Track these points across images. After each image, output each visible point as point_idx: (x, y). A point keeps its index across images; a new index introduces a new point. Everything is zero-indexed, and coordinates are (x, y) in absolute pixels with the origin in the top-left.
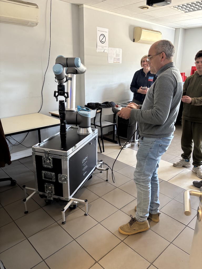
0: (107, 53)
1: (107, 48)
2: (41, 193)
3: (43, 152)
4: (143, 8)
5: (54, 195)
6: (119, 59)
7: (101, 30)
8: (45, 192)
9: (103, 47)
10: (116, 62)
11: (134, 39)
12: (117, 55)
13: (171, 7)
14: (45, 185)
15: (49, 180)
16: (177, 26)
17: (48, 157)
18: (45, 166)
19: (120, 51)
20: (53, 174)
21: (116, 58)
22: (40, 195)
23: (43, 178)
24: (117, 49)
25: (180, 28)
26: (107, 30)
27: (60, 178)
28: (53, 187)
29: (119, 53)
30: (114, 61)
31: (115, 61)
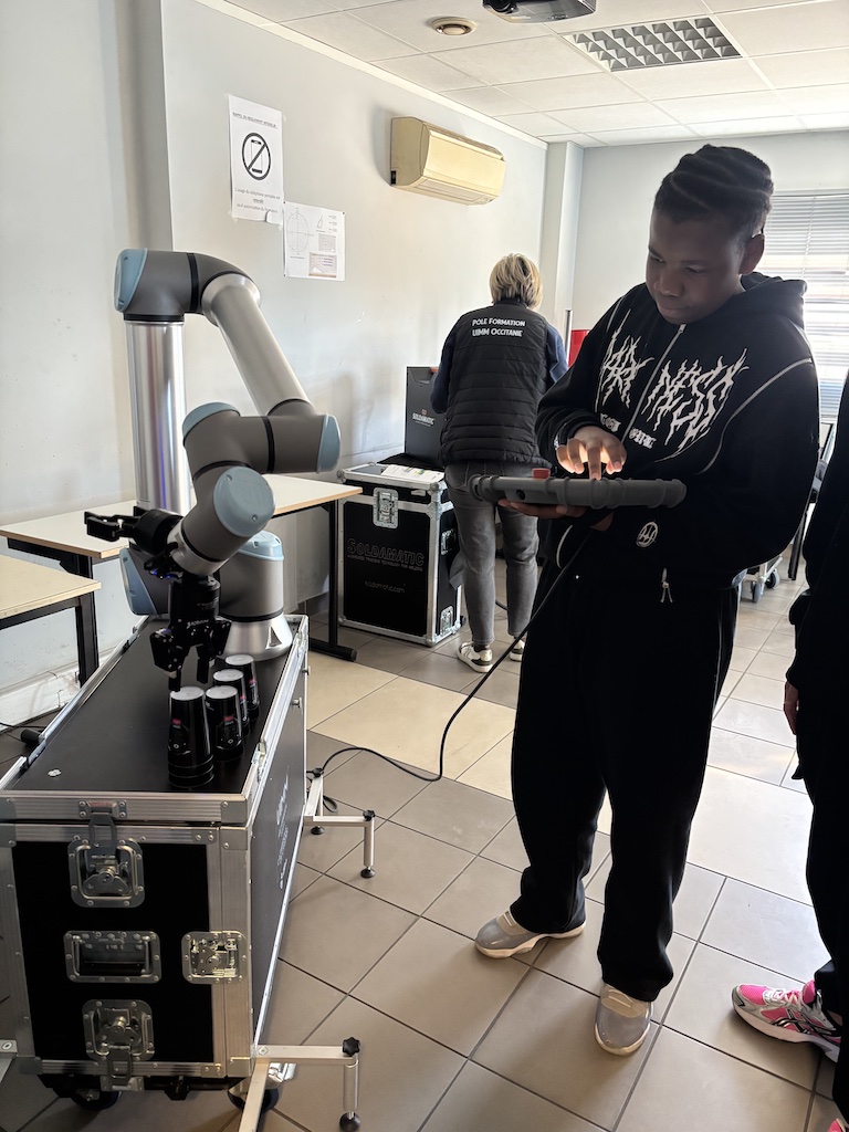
0: (280, 228)
1: (278, 204)
2: (55, 1065)
3: (76, 817)
4: (446, 26)
5: (154, 1058)
6: (330, 261)
7: (245, 115)
8: (87, 1058)
9: (259, 198)
10: (319, 272)
11: (393, 173)
12: (325, 241)
13: (566, 37)
14: (89, 1016)
15: (114, 979)
16: (558, 132)
17: (115, 841)
18: (90, 900)
19: (334, 223)
20: (150, 937)
21: (320, 253)
22: (48, 1080)
23: (75, 976)
24: (325, 212)
25: (565, 143)
26: (275, 116)
27: (196, 957)
28: (146, 1017)
29: (334, 234)
30: (311, 267)
31: (315, 270)
